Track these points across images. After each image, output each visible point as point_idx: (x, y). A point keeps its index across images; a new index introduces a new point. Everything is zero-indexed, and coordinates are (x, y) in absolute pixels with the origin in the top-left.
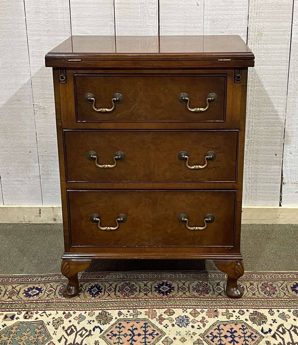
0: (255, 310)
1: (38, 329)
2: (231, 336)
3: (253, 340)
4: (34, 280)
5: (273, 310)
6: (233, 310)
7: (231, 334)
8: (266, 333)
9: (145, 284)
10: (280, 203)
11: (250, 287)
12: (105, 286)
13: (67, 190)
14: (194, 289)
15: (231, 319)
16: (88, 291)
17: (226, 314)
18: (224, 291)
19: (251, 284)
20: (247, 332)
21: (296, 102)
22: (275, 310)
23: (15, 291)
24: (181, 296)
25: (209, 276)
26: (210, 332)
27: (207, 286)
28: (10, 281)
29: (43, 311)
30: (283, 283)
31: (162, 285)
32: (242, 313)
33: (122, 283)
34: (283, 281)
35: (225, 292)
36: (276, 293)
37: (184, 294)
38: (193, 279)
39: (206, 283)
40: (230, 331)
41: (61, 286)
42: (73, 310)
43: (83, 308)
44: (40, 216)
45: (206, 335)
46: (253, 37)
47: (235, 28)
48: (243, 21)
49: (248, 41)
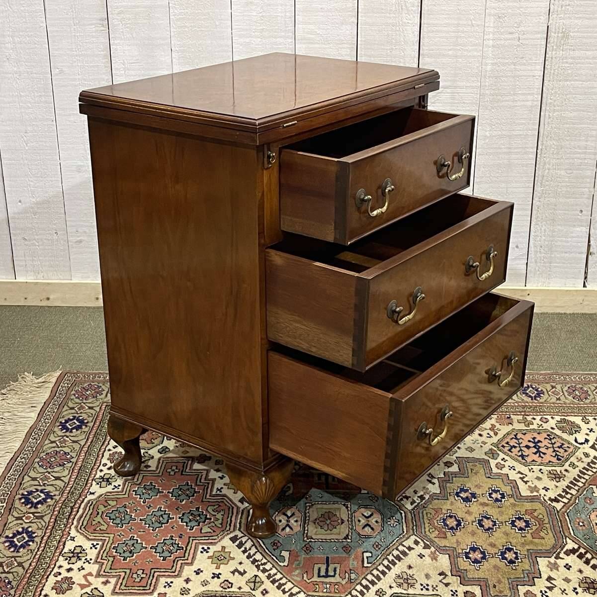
0: (563, 417)
2: (534, 447)
3: (566, 451)
5: (587, 418)
6: (532, 417)
7: (534, 445)
8: (582, 444)
10: (584, 283)
11: (551, 391)
15: (531, 427)
17: (523, 421)
19: (553, 387)
20: (555, 443)
22: (591, 418)
26: (506, 441)
32: (545, 420)
36: (589, 398)
40: (532, 440)
45: (501, 445)
46: (556, 40)
47: (529, 26)
48: (542, 17)
49: (548, 45)
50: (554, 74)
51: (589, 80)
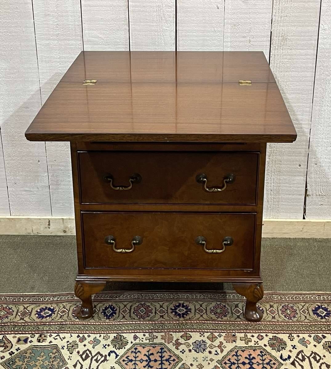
0: (274, 335)
1: (53, 354)
2: (249, 363)
3: (271, 367)
4: (46, 300)
5: (293, 335)
6: (251, 334)
7: (249, 361)
8: (285, 360)
9: (160, 305)
10: (304, 216)
11: (269, 310)
12: (120, 307)
13: (81, 212)
14: (212, 312)
15: (250, 344)
16: (102, 313)
17: (244, 339)
18: (242, 314)
19: (271, 306)
20: (265, 359)
21: (322, 111)
22: (295, 335)
23: (27, 311)
24: (198, 319)
25: (228, 297)
26: (228, 359)
27: (225, 308)
28: (21, 301)
29: (56, 334)
30: (305, 305)
31: (179, 306)
32: (260, 338)
33: (137, 304)
34: (305, 303)
35: (244, 315)
36: (296, 316)
37: (201, 316)
38: (211, 300)
39: (224, 304)
40: (248, 357)
41: (74, 307)
42: (88, 333)
43: (97, 330)
44: (49, 228)
45: (224, 362)
46: (277, 42)
47: (257, 32)
48: (266, 25)
49: (271, 46)
50: (276, 67)
51: (303, 71)
